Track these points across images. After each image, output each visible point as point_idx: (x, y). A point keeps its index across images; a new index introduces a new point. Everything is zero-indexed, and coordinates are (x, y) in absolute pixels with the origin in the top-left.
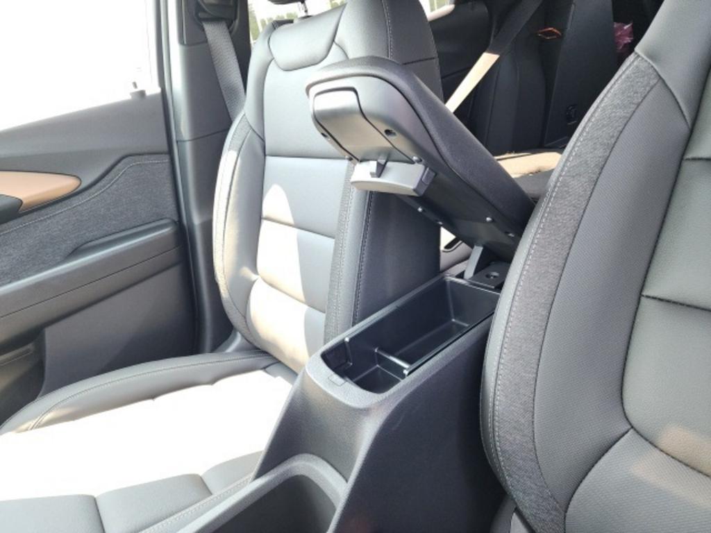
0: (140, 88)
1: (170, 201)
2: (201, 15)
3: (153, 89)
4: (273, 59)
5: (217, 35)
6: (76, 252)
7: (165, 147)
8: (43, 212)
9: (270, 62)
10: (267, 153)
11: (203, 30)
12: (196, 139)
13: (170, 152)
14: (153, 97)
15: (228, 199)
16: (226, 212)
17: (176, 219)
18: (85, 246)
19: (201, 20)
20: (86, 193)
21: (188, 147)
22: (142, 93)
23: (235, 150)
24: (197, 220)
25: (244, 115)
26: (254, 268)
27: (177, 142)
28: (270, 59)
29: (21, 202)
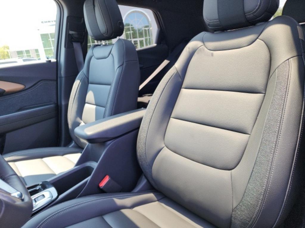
0: (49, 60)
1: (55, 96)
2: (72, 40)
3: (54, 60)
4: (93, 55)
5: (77, 46)
6: (20, 109)
7: (55, 79)
8: (11, 95)
9: (93, 56)
10: (89, 82)
11: (72, 44)
12: (66, 77)
13: (57, 80)
14: (54, 63)
15: (75, 96)
16: (74, 100)
17: (56, 102)
18: (24, 108)
19: (73, 41)
20: (26, 91)
21: (63, 79)
22: (50, 61)
23: (80, 80)
24: (63, 103)
25: (83, 71)
26: (81, 118)
27: (60, 77)
28: (92, 55)
29: (5, 91)
